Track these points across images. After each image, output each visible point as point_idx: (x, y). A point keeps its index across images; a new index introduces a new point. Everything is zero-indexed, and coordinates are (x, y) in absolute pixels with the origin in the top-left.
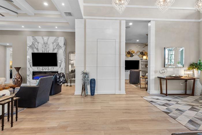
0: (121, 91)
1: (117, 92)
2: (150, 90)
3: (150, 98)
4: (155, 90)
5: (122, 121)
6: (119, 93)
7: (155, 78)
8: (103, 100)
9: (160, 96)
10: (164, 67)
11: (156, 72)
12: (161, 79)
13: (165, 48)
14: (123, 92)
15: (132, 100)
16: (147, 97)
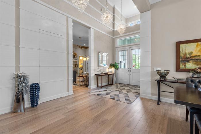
0: (69, 92)
1: (65, 94)
2: (91, 86)
3: (95, 92)
4: (94, 85)
5: (96, 117)
6: (67, 95)
7: (94, 75)
8: (56, 108)
9: (97, 89)
10: (99, 66)
11: (94, 70)
12: (97, 75)
13: (99, 52)
14: (71, 92)
15: (84, 97)
16: (92, 92)
